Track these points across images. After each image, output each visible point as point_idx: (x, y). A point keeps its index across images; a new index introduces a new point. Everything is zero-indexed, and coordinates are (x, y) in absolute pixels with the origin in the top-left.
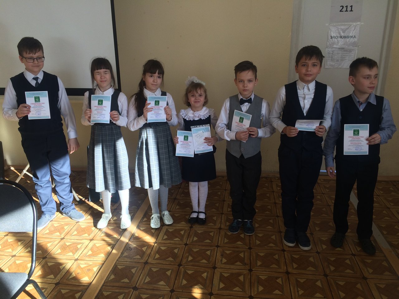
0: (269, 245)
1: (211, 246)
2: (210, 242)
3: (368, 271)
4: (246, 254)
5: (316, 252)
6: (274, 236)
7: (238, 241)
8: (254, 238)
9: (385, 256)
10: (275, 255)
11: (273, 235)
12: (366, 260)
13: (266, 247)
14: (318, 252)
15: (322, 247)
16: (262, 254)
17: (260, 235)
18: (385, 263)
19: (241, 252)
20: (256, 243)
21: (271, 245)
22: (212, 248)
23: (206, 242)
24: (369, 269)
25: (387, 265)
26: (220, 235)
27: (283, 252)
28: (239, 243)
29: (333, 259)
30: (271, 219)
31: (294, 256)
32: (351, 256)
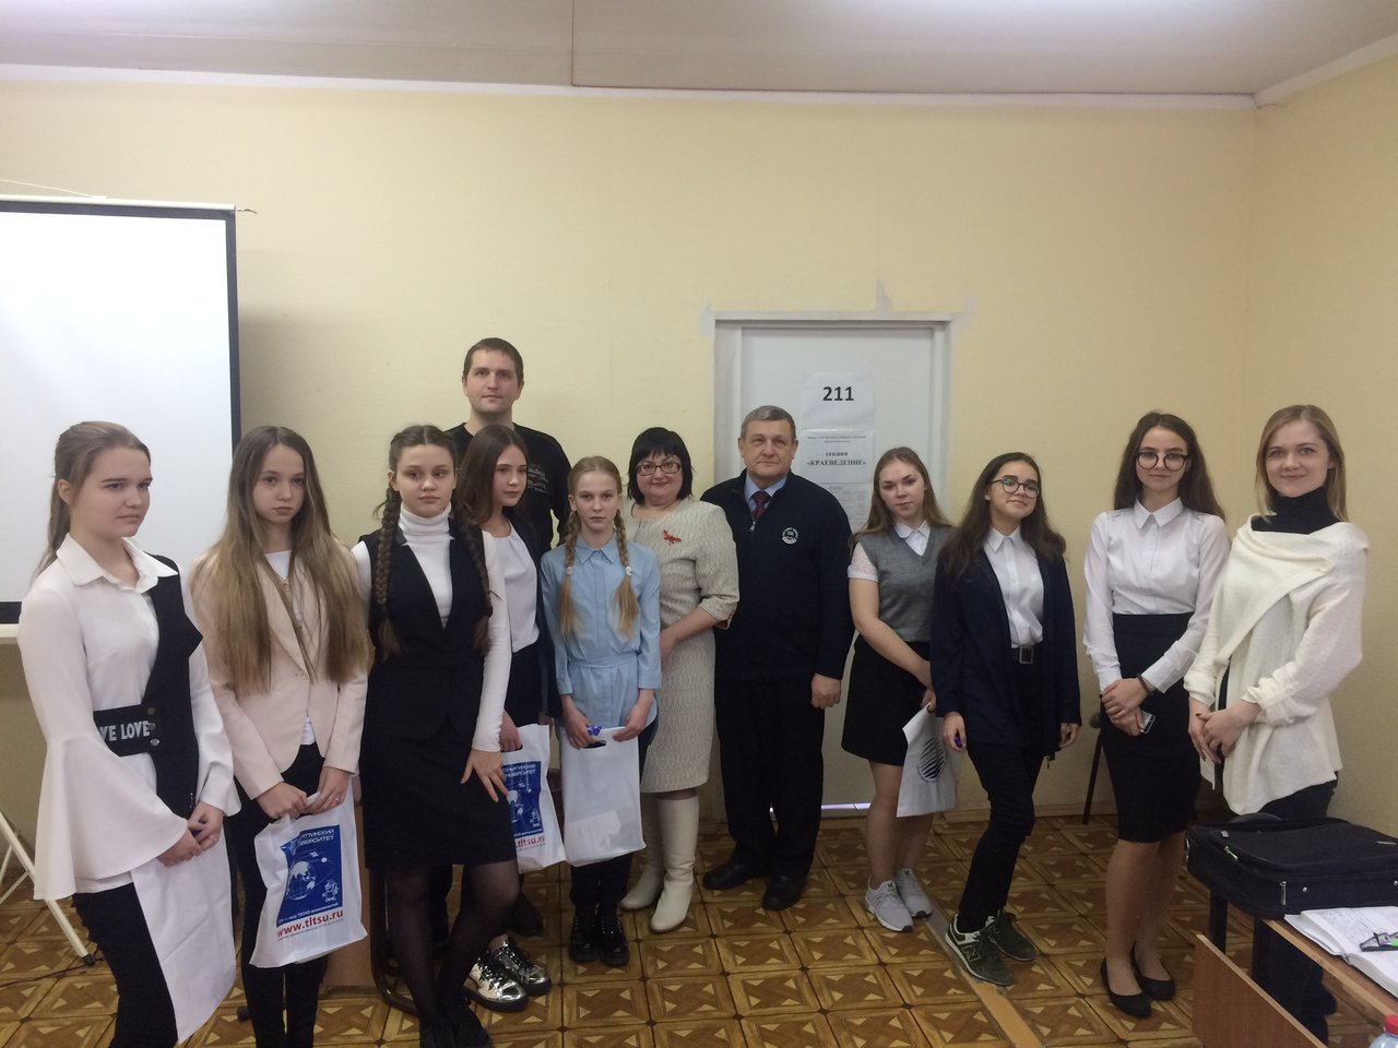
0: (700, 1009)
1: (544, 1031)
2: (539, 1020)
3: (942, 1037)
4: (642, 1037)
5: (819, 1011)
6: (711, 985)
7: (617, 1010)
8: (658, 997)
9: (979, 1000)
10: (718, 1029)
11: (707, 984)
12: (936, 1015)
13: (692, 1014)
14: (823, 1011)
15: (833, 999)
16: (684, 1034)
17: (674, 988)
18: (980, 1017)
19: (629, 1035)
20: (664, 1006)
21: (706, 1007)
22: (546, 1036)
23: (529, 1023)
24: (945, 1034)
25: (984, 1020)
26: (565, 1000)
27: (737, 1022)
28: (620, 1013)
29: (859, 1022)
30: (697, 945)
31: (765, 1026)
32: (902, 1009)
